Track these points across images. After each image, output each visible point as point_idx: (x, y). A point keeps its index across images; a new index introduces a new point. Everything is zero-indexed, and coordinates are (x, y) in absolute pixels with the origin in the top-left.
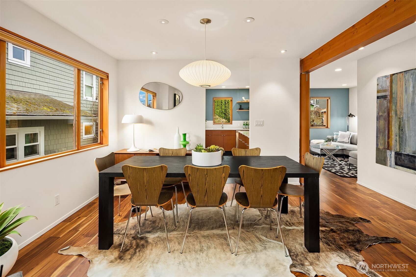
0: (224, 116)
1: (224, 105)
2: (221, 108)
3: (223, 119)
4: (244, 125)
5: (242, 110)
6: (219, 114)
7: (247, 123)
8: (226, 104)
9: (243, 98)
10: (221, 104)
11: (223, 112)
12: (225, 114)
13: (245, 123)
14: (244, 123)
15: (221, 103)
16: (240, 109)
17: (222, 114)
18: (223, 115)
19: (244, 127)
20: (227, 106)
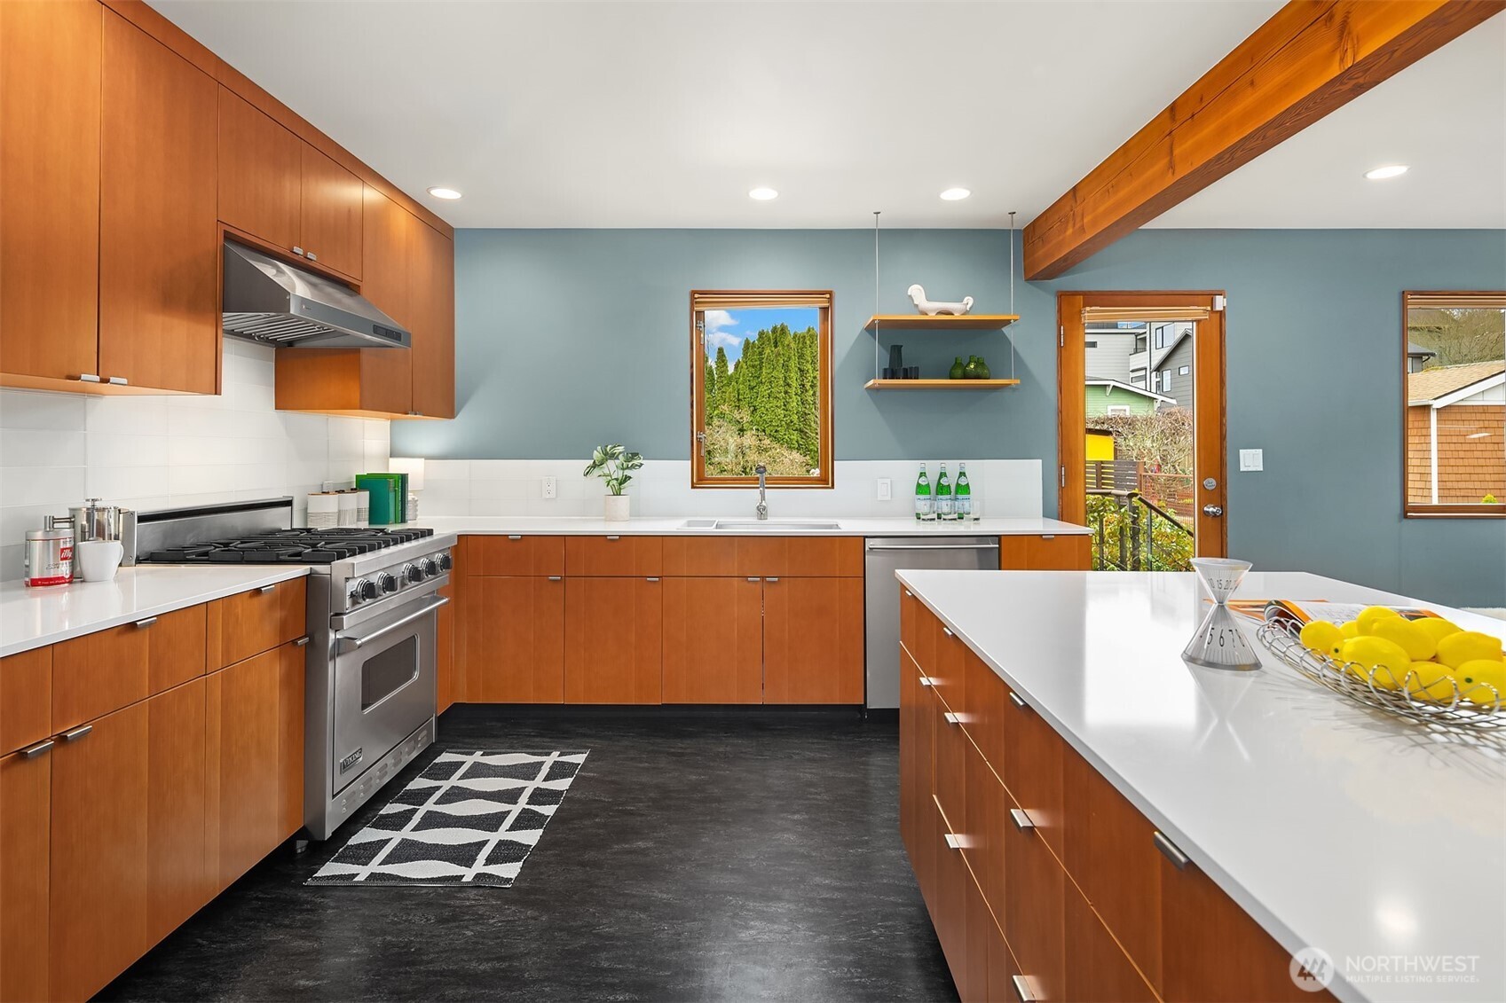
0: (797, 442)
1: (796, 394)
2: (785, 405)
3: (794, 452)
4: (920, 489)
5: (906, 377)
6: (776, 431)
7: (942, 475)
8: (806, 391)
9: (917, 292)
10: (786, 392)
11: (792, 422)
12: (801, 431)
13: (932, 478)
14: (922, 474)
15: (787, 388)
16: (890, 373)
17: (790, 431)
18: (795, 436)
19: (923, 506)
20: (810, 399)
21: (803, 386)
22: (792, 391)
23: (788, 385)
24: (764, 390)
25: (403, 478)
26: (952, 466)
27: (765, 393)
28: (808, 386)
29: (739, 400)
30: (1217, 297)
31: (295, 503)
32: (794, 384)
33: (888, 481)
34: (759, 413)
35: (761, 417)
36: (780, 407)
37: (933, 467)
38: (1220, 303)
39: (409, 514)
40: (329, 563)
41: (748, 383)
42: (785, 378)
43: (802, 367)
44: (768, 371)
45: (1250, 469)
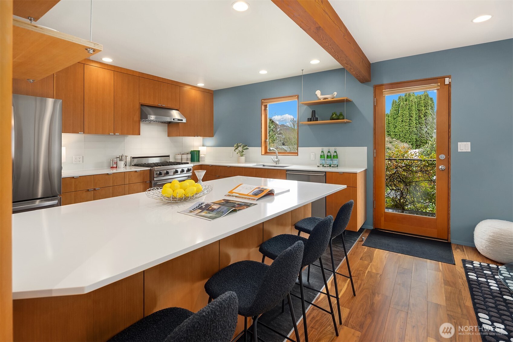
4: (321, 156)
9: (318, 93)
14: (322, 152)
21: (420, 116)
22: (413, 119)
23: (412, 116)
24: (400, 119)
25: (199, 151)
26: (332, 149)
27: (400, 120)
28: (422, 116)
29: (389, 124)
30: (446, 78)
31: (170, 156)
32: (414, 116)
33: (314, 154)
34: (397, 128)
35: (398, 130)
36: (407, 126)
37: (326, 149)
38: (447, 81)
39: (200, 160)
40: (152, 167)
41: (393, 117)
42: (410, 114)
43: (419, 109)
44: (402, 112)
45: (463, 151)
